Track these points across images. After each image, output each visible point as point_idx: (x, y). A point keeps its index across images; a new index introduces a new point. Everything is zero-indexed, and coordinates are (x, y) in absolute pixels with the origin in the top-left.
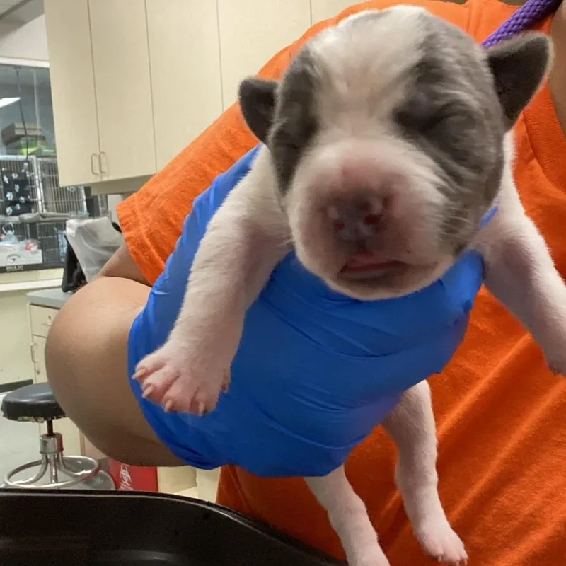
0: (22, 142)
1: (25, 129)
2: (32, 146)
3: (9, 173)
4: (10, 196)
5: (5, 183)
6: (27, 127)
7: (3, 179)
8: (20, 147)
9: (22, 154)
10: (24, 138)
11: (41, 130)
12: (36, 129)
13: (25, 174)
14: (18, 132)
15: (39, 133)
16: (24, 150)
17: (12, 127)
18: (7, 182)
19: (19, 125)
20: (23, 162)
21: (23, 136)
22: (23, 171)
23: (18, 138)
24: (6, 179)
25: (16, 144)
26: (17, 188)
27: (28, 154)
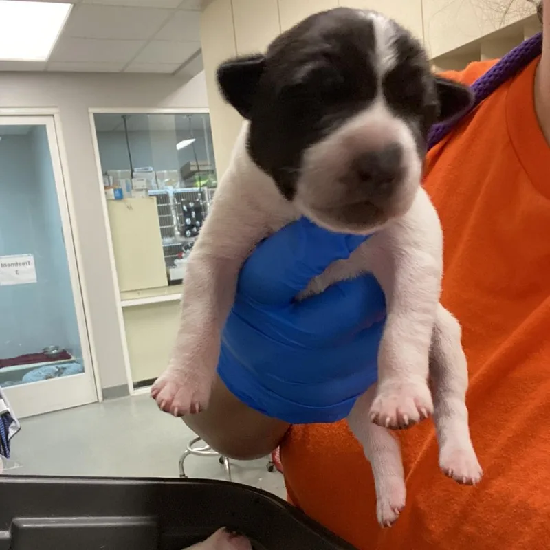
0: (197, 177)
1: (198, 166)
2: (204, 180)
3: (187, 203)
4: (188, 221)
5: (184, 211)
6: (199, 163)
7: (183, 208)
8: (195, 181)
9: (196, 186)
10: (197, 173)
11: (211, 165)
12: (207, 165)
13: (199, 202)
14: (193, 169)
15: (209, 168)
16: (198, 183)
17: (188, 165)
18: (186, 210)
19: (193, 163)
20: (197, 193)
21: (197, 171)
22: (198, 200)
23: (193, 173)
24: (185, 208)
25: (192, 178)
26: (194, 214)
27: (201, 187)
